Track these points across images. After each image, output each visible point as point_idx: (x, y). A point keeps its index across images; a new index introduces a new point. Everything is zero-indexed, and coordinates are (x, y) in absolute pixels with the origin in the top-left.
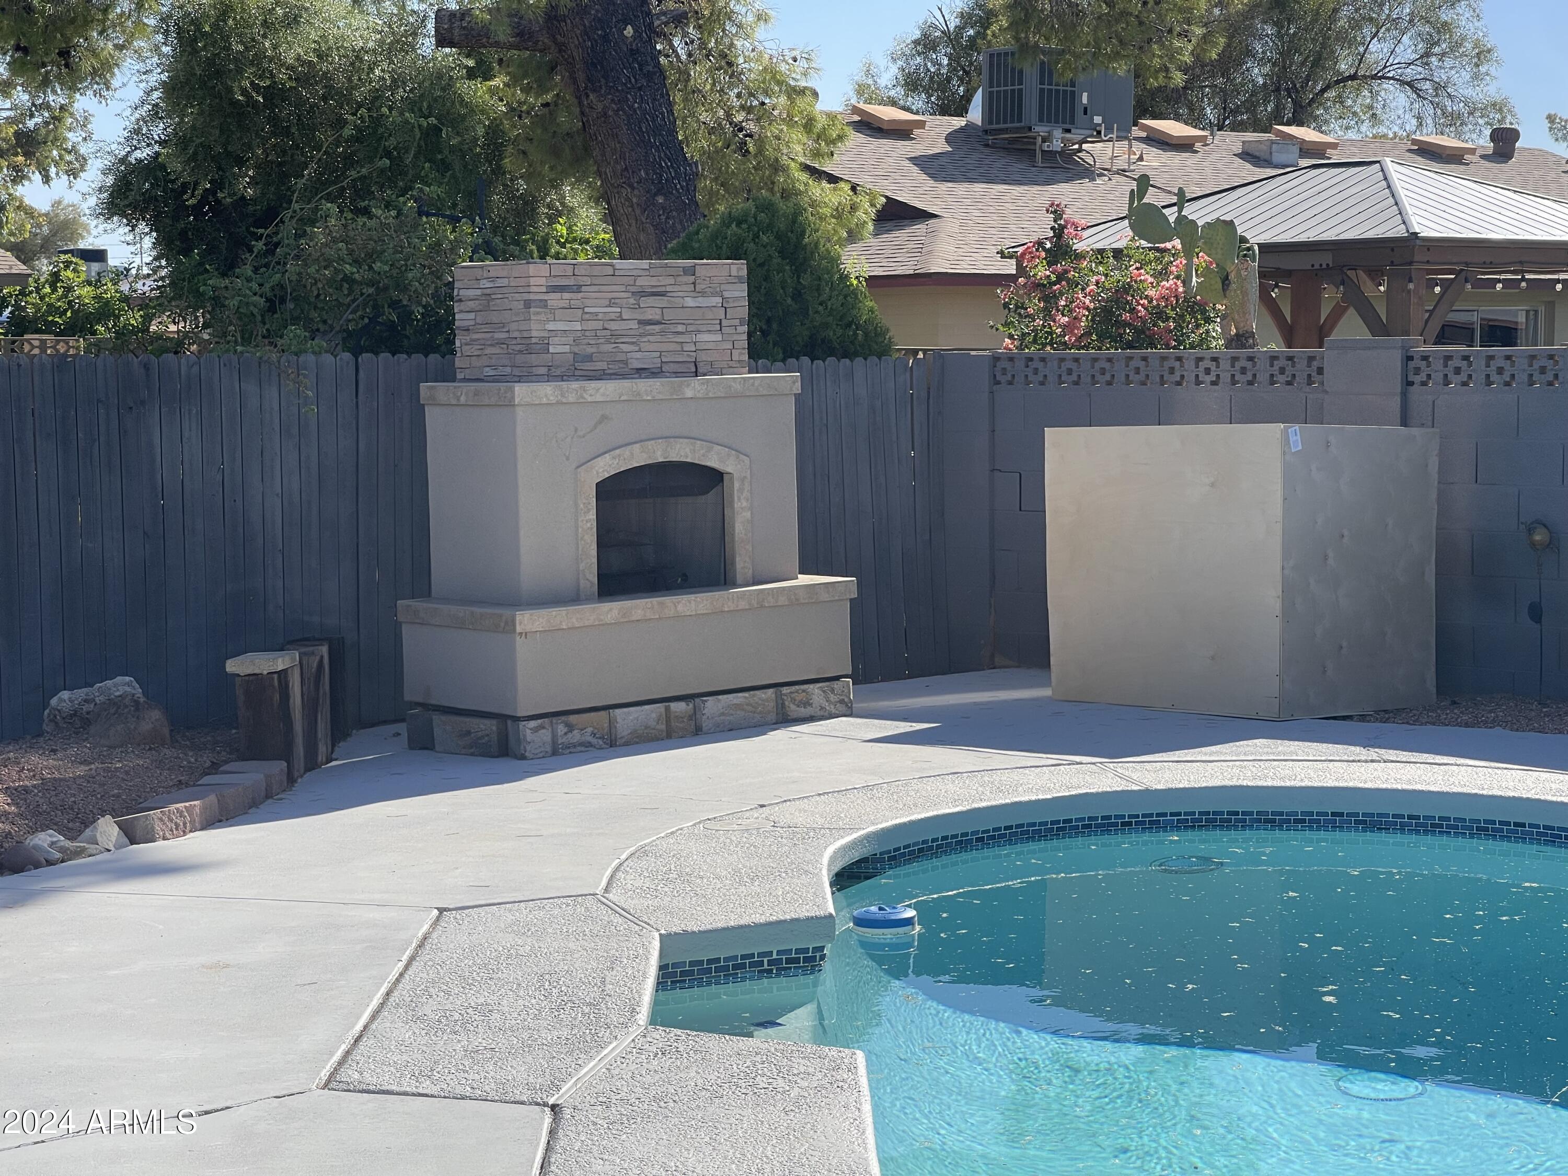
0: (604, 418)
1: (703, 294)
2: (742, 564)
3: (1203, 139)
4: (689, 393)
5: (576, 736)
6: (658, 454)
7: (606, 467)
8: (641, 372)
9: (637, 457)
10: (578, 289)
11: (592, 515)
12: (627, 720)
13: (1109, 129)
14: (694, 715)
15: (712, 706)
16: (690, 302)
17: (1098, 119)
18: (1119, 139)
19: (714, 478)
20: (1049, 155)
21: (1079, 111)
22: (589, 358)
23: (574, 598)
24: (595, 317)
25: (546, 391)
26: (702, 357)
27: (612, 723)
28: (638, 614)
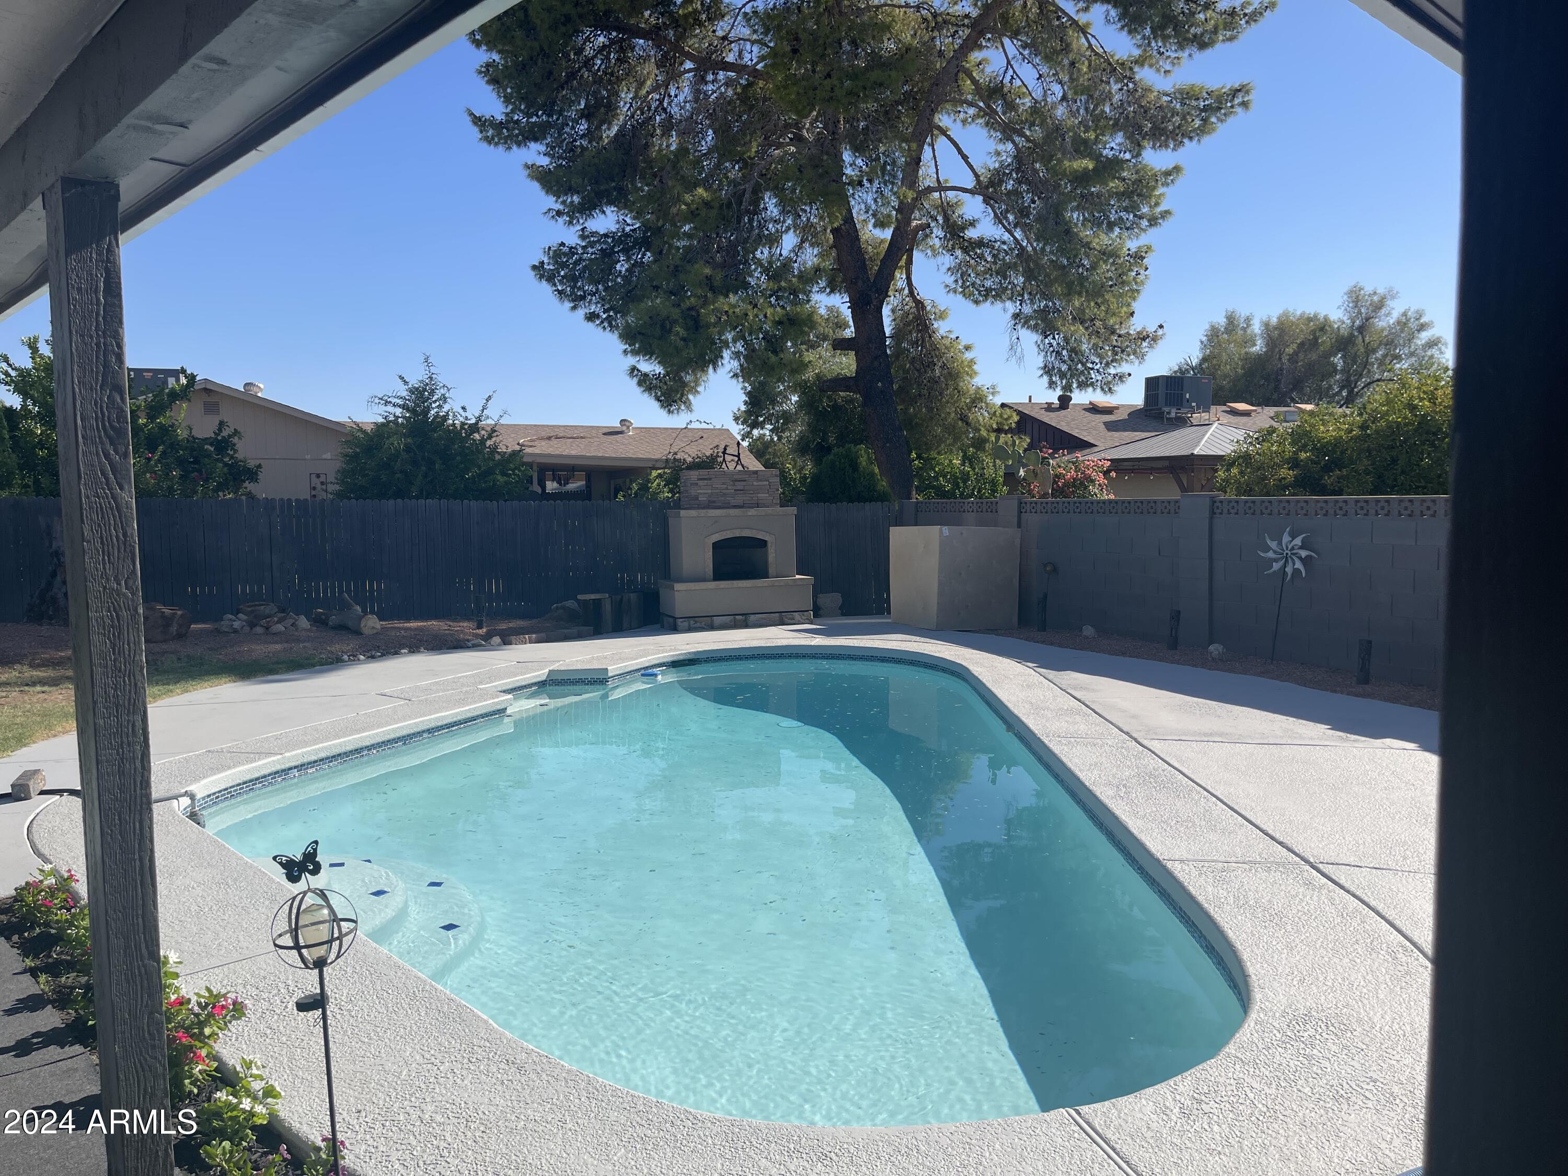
0: (716, 522)
1: (761, 481)
2: (771, 571)
3: (1255, 411)
4: (750, 514)
5: (698, 625)
6: (737, 533)
7: (716, 537)
8: (735, 507)
9: (729, 535)
10: (710, 479)
11: (711, 553)
12: (717, 621)
13: (1199, 408)
14: (746, 620)
15: (752, 618)
16: (755, 483)
17: (1194, 404)
18: (1203, 412)
19: (763, 543)
20: (1169, 419)
21: (1185, 402)
22: (714, 502)
23: (704, 580)
24: (717, 488)
25: (693, 513)
26: (760, 502)
27: (712, 621)
28: (722, 586)
